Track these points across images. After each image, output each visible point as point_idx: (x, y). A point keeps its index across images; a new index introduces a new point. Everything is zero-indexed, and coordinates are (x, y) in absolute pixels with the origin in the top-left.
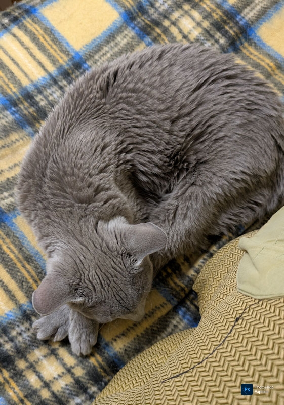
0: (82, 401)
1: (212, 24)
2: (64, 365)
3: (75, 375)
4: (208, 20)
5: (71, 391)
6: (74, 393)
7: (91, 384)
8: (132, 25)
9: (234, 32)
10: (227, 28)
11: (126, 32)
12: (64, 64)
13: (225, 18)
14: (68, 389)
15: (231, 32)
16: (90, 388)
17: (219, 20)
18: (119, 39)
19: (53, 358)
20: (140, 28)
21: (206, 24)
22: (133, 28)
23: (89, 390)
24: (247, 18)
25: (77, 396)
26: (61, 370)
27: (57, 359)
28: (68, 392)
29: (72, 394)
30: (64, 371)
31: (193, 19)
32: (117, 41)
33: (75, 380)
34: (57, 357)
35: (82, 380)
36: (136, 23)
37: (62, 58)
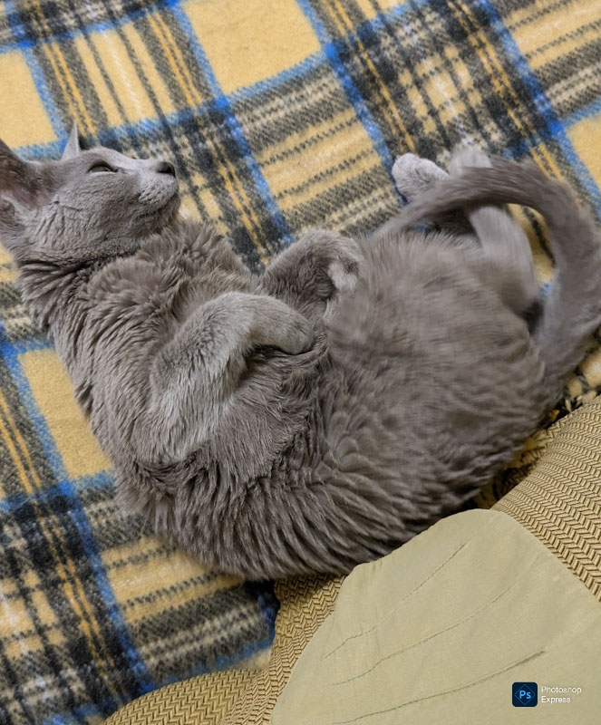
0: (47, 685)
1: (485, 101)
2: (35, 619)
3: (48, 641)
4: (481, 92)
5: (35, 663)
6: (38, 669)
7: (70, 664)
8: (341, 69)
9: (523, 123)
10: (511, 114)
11: (325, 80)
12: (194, 107)
13: (513, 94)
14: (31, 660)
15: (518, 123)
16: (66, 668)
17: (502, 96)
18: (308, 90)
19: (20, 602)
20: (353, 78)
21: (476, 99)
22: (341, 75)
23: (62, 672)
24: (554, 102)
25: (42, 674)
26: (28, 625)
27: (27, 606)
28: (29, 663)
29: (34, 669)
30: (32, 628)
31: (456, 83)
32: (304, 93)
33: (46, 648)
34: (29, 603)
35: (58, 652)
36: (348, 66)
37: (193, 97)
